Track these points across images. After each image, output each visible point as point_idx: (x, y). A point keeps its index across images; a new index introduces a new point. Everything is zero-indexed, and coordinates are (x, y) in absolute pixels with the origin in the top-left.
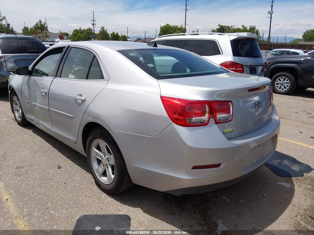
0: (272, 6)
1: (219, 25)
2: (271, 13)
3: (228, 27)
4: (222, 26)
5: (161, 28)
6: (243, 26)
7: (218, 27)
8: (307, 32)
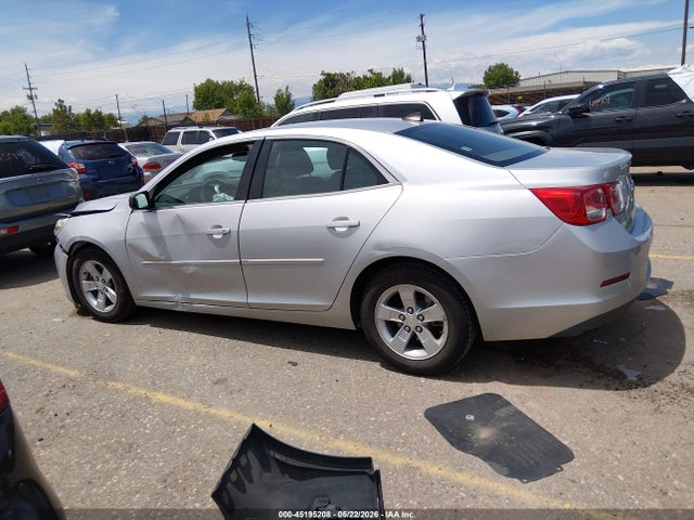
0: (422, 26)
1: (323, 74)
2: (422, 39)
3: (341, 75)
4: (328, 75)
5: (196, 89)
6: (371, 71)
7: (322, 77)
8: (490, 69)
